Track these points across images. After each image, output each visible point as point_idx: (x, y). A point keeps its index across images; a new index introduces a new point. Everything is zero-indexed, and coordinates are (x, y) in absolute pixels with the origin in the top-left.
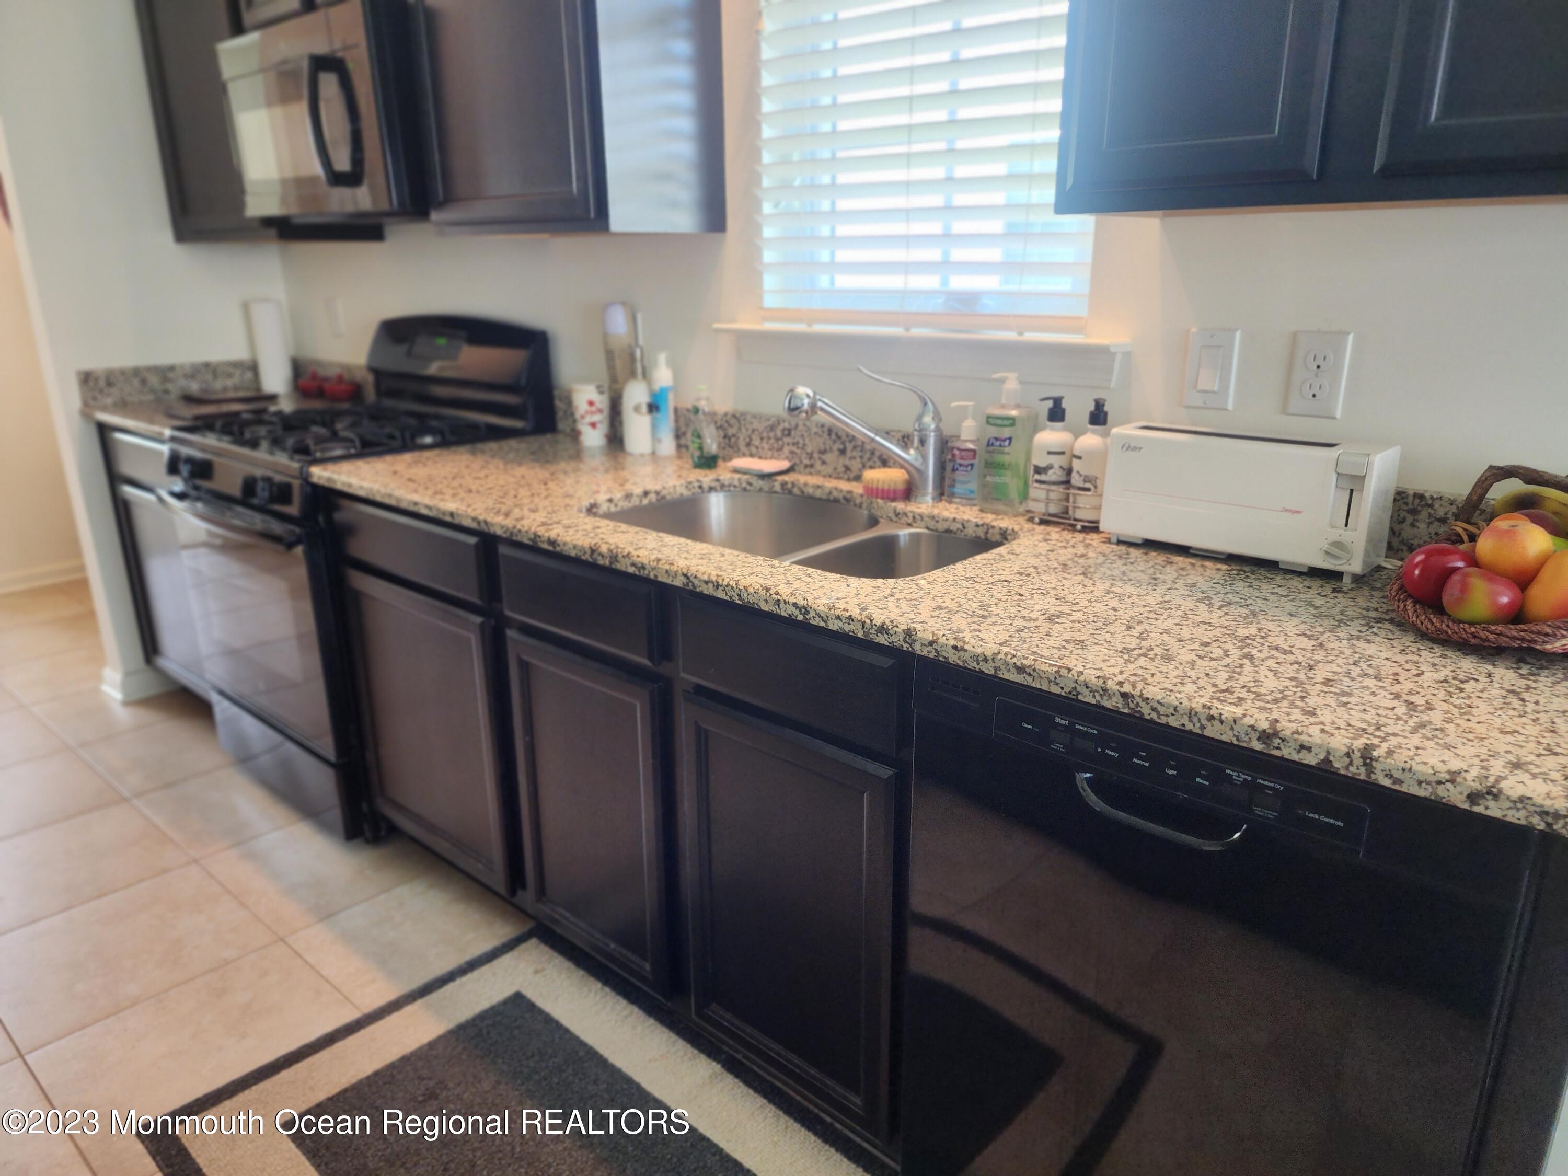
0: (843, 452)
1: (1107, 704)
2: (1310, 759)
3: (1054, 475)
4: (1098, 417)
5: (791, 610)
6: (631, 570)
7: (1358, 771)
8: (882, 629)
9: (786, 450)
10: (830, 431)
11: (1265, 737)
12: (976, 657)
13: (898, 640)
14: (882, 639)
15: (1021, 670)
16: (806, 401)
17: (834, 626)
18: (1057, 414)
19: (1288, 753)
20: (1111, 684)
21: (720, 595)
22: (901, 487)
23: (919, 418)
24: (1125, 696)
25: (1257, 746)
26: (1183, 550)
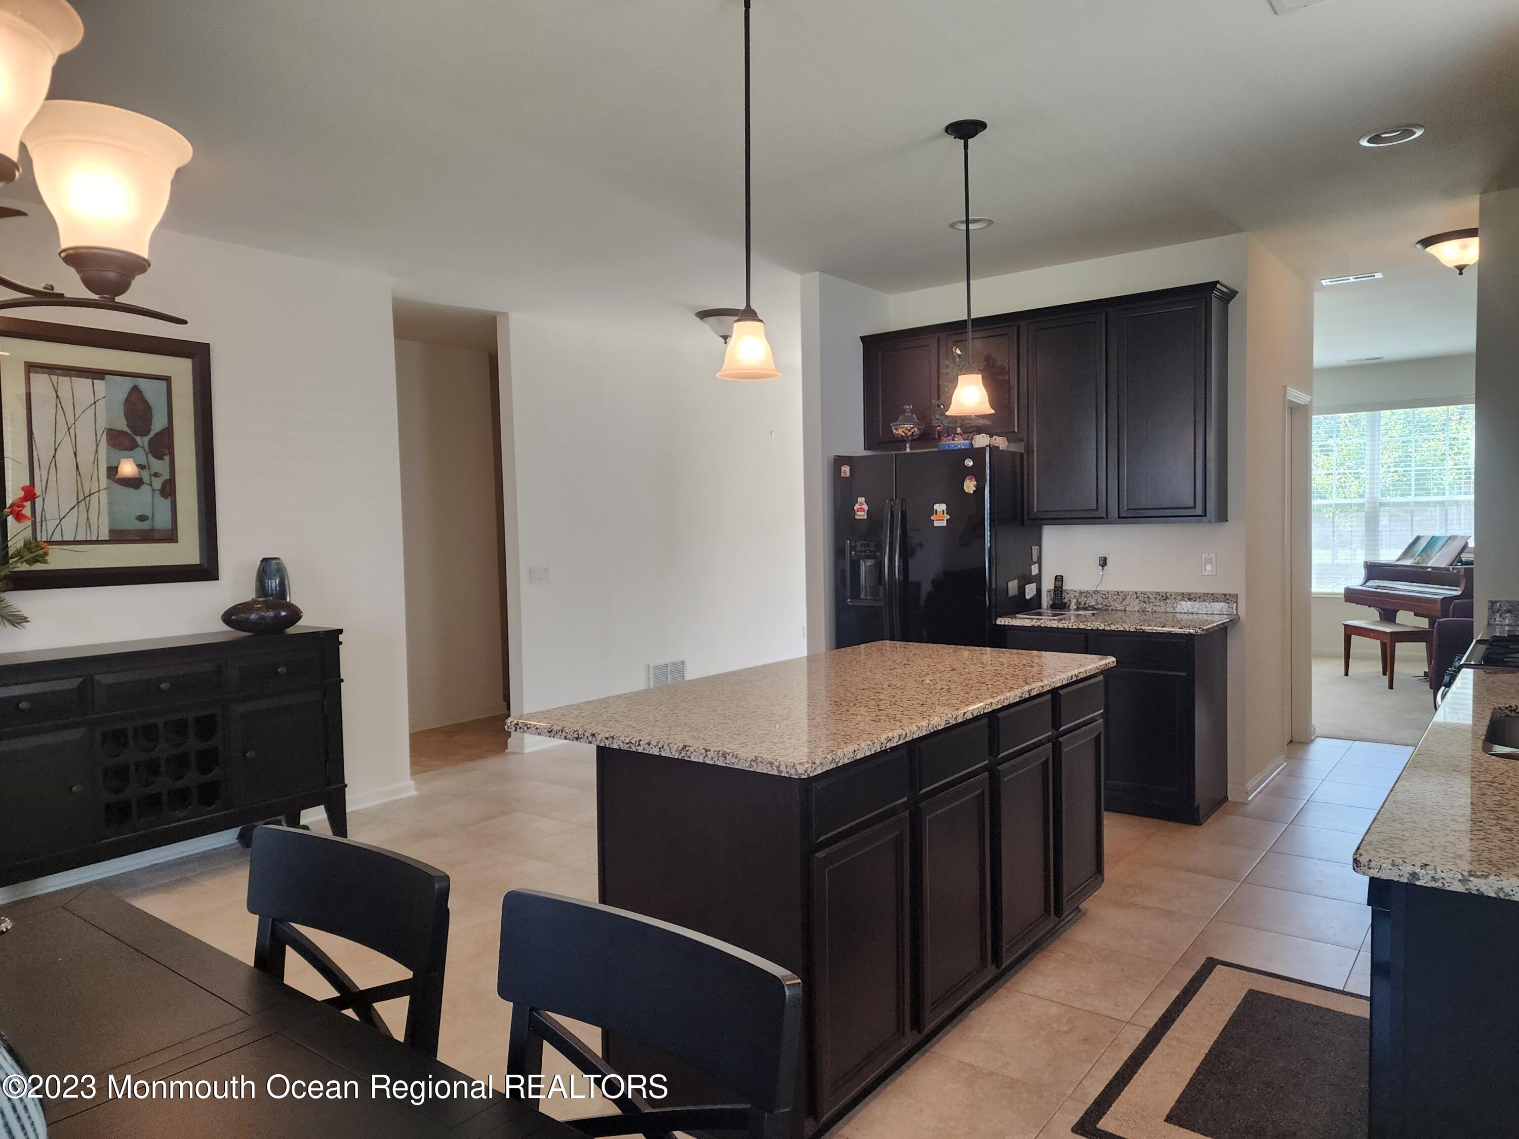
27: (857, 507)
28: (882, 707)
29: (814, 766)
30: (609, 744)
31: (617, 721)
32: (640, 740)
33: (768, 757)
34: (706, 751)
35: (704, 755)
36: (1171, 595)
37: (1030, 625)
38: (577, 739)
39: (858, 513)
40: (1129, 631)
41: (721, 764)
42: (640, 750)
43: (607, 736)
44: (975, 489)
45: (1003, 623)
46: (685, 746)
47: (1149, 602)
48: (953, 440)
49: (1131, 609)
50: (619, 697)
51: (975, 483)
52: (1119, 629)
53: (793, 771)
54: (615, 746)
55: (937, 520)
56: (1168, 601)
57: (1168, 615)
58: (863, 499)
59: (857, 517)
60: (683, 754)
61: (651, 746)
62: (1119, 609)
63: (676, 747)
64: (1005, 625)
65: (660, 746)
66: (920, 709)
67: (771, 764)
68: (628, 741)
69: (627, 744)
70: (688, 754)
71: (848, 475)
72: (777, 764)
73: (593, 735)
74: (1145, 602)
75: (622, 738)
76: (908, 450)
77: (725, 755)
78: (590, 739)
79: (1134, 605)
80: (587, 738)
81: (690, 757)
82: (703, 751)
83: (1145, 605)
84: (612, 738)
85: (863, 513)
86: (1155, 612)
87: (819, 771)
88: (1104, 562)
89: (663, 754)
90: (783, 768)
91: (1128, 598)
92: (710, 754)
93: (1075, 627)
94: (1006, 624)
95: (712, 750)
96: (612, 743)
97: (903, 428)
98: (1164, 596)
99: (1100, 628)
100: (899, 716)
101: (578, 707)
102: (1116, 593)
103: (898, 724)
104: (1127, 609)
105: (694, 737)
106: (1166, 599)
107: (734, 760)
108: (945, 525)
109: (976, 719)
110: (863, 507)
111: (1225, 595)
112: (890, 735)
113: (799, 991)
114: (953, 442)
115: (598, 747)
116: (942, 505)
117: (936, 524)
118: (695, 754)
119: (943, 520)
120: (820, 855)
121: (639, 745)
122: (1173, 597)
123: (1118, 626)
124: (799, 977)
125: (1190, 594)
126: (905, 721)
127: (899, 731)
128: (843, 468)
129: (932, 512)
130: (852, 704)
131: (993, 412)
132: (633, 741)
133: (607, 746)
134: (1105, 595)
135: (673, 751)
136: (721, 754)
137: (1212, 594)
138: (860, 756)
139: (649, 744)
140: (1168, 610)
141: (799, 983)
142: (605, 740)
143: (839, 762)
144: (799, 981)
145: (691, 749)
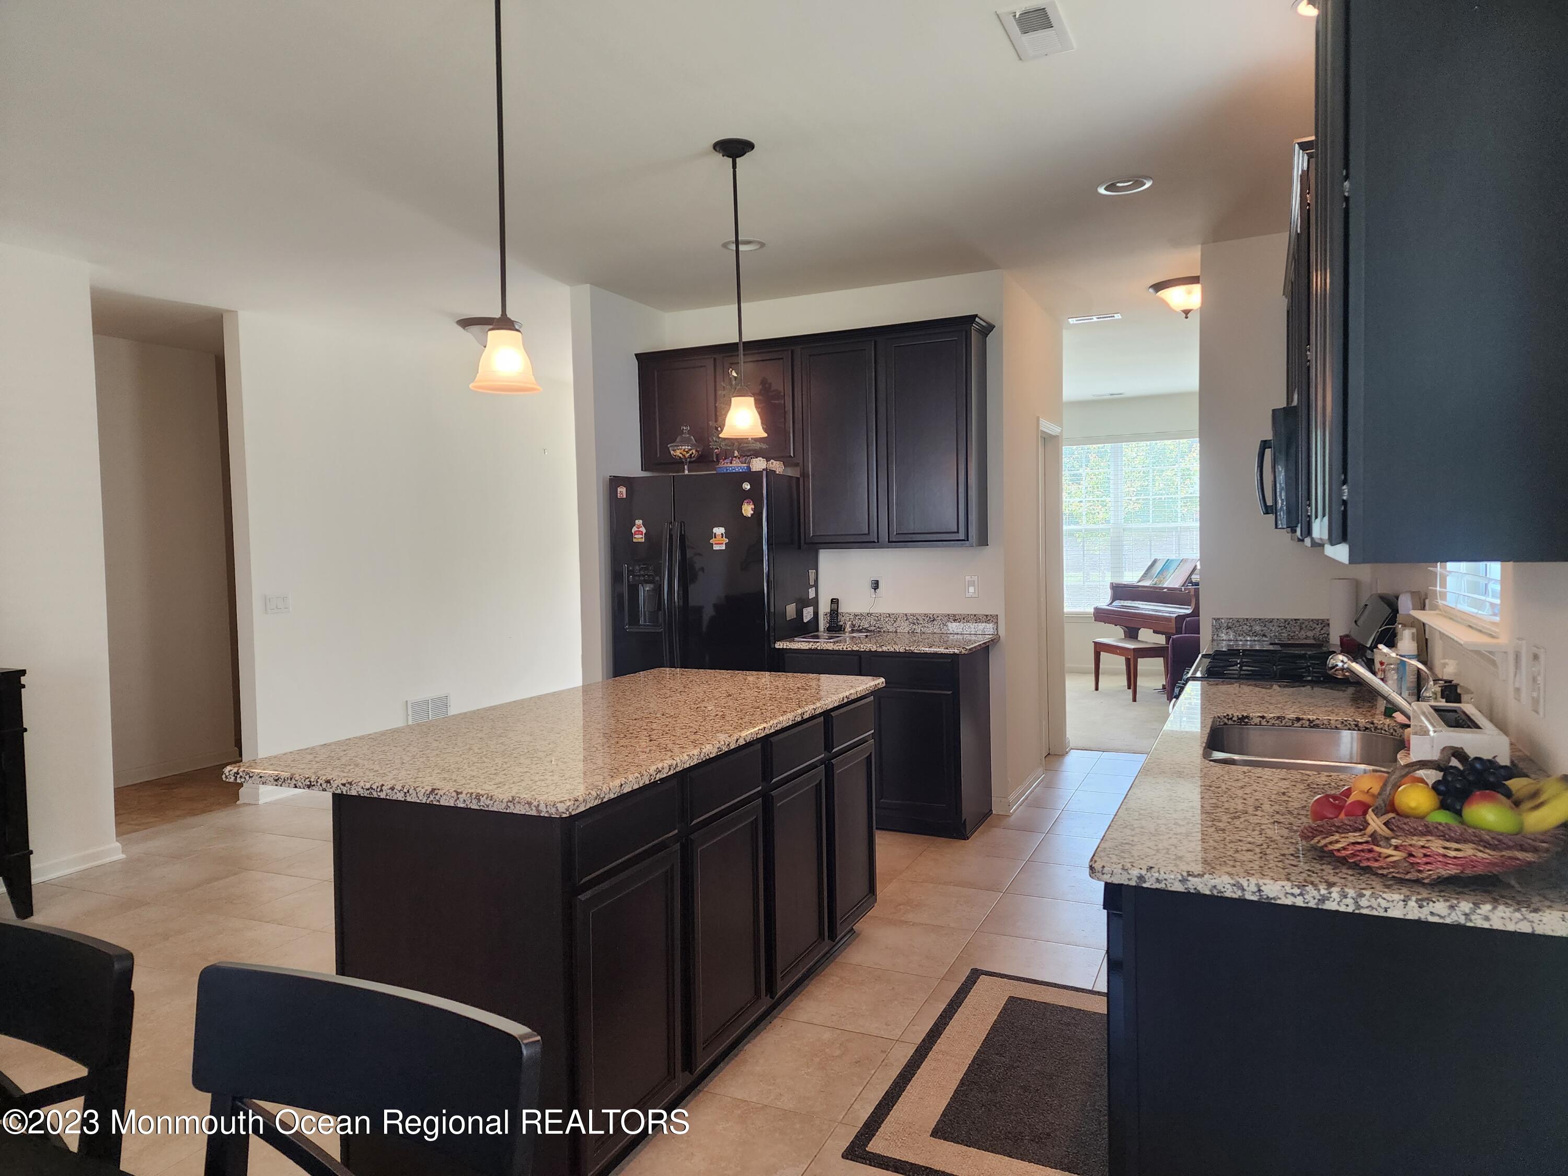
27: (634, 529)
28: (654, 737)
29: (577, 803)
30: (347, 791)
31: (357, 765)
32: (383, 785)
33: (526, 796)
34: (458, 793)
35: (455, 798)
36: (938, 617)
37: (807, 648)
38: (309, 787)
39: (636, 536)
40: (899, 652)
41: (474, 806)
42: (383, 796)
43: (344, 781)
44: (752, 512)
45: (781, 647)
46: (433, 790)
47: (918, 624)
48: (731, 463)
49: (902, 631)
50: (361, 738)
51: (753, 507)
52: (890, 650)
53: (553, 810)
54: (354, 793)
55: (716, 544)
56: (935, 622)
57: (935, 636)
58: (641, 521)
59: (635, 540)
60: (432, 798)
61: (395, 791)
62: (891, 630)
63: (423, 791)
64: (783, 649)
65: (405, 790)
66: (693, 737)
67: (530, 804)
68: (368, 786)
69: (368, 789)
70: (437, 798)
71: (625, 497)
72: (535, 803)
73: (328, 782)
74: (914, 624)
75: (362, 784)
76: (686, 472)
77: (478, 797)
78: (324, 786)
79: (904, 627)
80: (321, 785)
81: (439, 801)
82: (454, 794)
83: (914, 627)
84: (350, 783)
85: (641, 536)
86: (924, 633)
87: (582, 808)
88: (876, 585)
89: (409, 799)
90: (542, 807)
91: (898, 619)
92: (462, 797)
93: (849, 649)
94: (785, 647)
95: (464, 792)
96: (350, 790)
97: (681, 449)
98: (932, 617)
99: (873, 650)
100: (670, 746)
101: (312, 751)
102: (888, 615)
103: (669, 754)
104: (898, 631)
105: (445, 779)
106: (933, 621)
107: (488, 802)
108: (724, 548)
109: (748, 745)
110: (640, 529)
111: (987, 616)
112: (660, 766)
113: (538, 1049)
114: (731, 465)
115: (334, 795)
116: (720, 528)
117: (716, 547)
118: (444, 797)
119: (722, 544)
120: (582, 897)
121: (381, 790)
122: (939, 618)
123: (889, 648)
124: (539, 1034)
125: (955, 616)
126: (676, 749)
127: (670, 762)
128: (619, 490)
129: (712, 535)
130: (622, 736)
131: (766, 435)
132: (374, 787)
133: (345, 793)
134: (878, 618)
135: (421, 795)
136: (474, 796)
137: (975, 616)
138: (627, 789)
139: (392, 789)
140: (935, 631)
141: (538, 1041)
142: (342, 787)
143: (604, 797)
144: (539, 1038)
145: (441, 792)
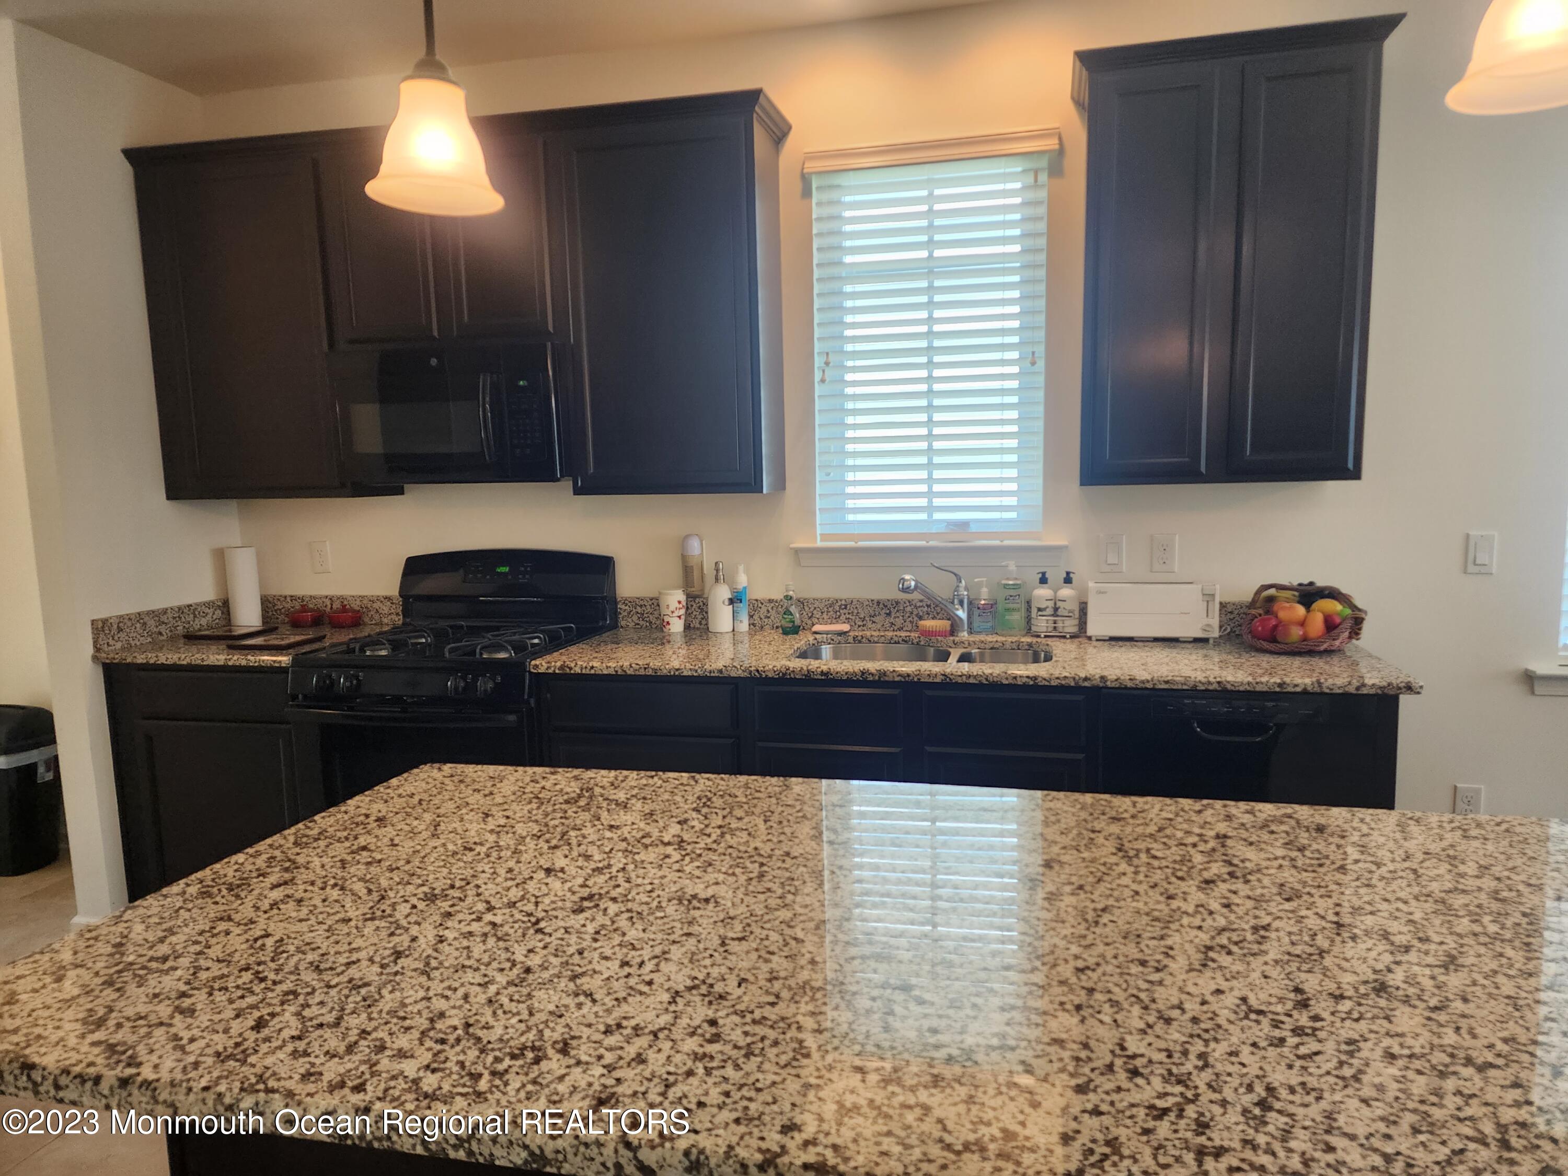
0: (889, 614)
1: (1211, 688)
2: (1298, 689)
3: (1049, 611)
4: (1068, 580)
5: (1024, 680)
6: (897, 679)
7: (1317, 689)
8: (1086, 679)
9: (843, 618)
10: (878, 603)
11: (1280, 685)
12: (1143, 682)
13: (1097, 682)
14: (1086, 684)
15: (1167, 682)
16: (913, 583)
17: (1053, 683)
18: (1043, 580)
19: (1290, 689)
20: (1211, 679)
21: (972, 681)
22: (948, 628)
23: (957, 589)
24: (1219, 683)
25: (1278, 689)
26: (1130, 639)
